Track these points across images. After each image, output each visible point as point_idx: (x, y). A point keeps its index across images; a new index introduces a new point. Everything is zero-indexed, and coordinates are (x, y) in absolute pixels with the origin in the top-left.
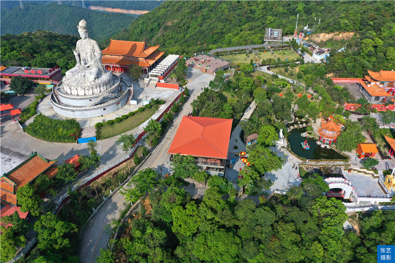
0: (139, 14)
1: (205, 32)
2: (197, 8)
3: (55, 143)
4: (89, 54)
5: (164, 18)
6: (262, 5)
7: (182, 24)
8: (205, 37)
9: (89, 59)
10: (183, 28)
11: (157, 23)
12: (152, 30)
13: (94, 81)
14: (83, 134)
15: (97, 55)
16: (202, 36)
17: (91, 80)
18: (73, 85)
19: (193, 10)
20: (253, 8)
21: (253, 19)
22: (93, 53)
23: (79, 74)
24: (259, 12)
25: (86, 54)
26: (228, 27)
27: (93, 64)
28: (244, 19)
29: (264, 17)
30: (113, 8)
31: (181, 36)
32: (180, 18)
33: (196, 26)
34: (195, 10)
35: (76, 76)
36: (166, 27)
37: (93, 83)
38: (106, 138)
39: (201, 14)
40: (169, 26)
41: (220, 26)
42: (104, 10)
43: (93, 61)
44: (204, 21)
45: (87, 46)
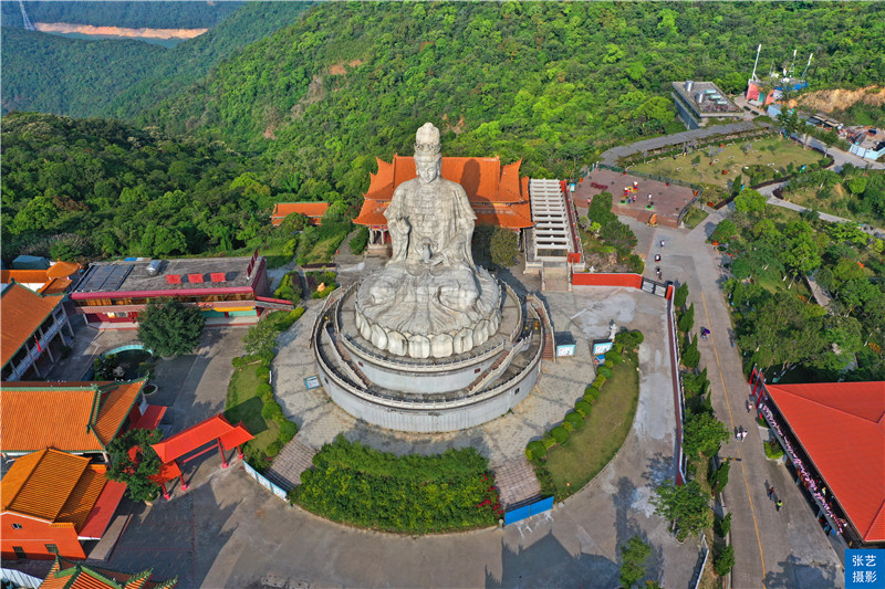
0: (167, 37)
1: (453, 89)
2: (412, 30)
3: (427, 537)
4: (443, 225)
5: (319, 56)
6: (576, 17)
7: (381, 72)
8: (458, 102)
9: (441, 240)
10: (385, 81)
11: (300, 69)
12: (288, 87)
13: (474, 308)
14: (503, 491)
15: (466, 227)
16: (449, 100)
17: (463, 306)
18: (417, 329)
19: (403, 36)
20: (558, 24)
21: (565, 51)
22: (453, 221)
23: (420, 290)
24: (574, 35)
25: (436, 225)
26: (511, 74)
27: (455, 252)
28: (542, 54)
29: (585, 45)
30: (97, 26)
31: (387, 100)
32: (367, 56)
33: (422, 74)
34: (406, 34)
35: (409, 298)
36: (333, 79)
37: (474, 316)
38: (572, 491)
39: (428, 45)
40: (341, 77)
41: (488, 71)
42: (75, 31)
43: (455, 245)
44: (441, 61)
45: (438, 202)
